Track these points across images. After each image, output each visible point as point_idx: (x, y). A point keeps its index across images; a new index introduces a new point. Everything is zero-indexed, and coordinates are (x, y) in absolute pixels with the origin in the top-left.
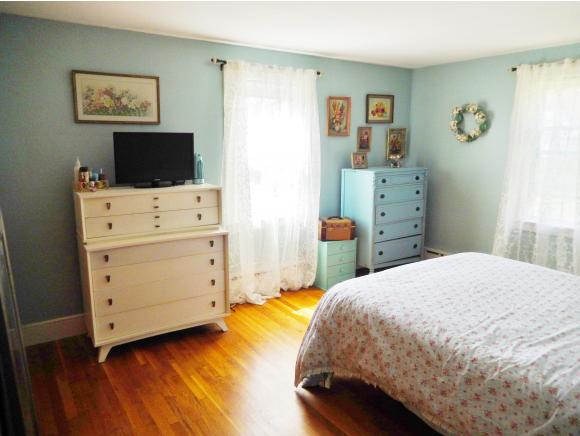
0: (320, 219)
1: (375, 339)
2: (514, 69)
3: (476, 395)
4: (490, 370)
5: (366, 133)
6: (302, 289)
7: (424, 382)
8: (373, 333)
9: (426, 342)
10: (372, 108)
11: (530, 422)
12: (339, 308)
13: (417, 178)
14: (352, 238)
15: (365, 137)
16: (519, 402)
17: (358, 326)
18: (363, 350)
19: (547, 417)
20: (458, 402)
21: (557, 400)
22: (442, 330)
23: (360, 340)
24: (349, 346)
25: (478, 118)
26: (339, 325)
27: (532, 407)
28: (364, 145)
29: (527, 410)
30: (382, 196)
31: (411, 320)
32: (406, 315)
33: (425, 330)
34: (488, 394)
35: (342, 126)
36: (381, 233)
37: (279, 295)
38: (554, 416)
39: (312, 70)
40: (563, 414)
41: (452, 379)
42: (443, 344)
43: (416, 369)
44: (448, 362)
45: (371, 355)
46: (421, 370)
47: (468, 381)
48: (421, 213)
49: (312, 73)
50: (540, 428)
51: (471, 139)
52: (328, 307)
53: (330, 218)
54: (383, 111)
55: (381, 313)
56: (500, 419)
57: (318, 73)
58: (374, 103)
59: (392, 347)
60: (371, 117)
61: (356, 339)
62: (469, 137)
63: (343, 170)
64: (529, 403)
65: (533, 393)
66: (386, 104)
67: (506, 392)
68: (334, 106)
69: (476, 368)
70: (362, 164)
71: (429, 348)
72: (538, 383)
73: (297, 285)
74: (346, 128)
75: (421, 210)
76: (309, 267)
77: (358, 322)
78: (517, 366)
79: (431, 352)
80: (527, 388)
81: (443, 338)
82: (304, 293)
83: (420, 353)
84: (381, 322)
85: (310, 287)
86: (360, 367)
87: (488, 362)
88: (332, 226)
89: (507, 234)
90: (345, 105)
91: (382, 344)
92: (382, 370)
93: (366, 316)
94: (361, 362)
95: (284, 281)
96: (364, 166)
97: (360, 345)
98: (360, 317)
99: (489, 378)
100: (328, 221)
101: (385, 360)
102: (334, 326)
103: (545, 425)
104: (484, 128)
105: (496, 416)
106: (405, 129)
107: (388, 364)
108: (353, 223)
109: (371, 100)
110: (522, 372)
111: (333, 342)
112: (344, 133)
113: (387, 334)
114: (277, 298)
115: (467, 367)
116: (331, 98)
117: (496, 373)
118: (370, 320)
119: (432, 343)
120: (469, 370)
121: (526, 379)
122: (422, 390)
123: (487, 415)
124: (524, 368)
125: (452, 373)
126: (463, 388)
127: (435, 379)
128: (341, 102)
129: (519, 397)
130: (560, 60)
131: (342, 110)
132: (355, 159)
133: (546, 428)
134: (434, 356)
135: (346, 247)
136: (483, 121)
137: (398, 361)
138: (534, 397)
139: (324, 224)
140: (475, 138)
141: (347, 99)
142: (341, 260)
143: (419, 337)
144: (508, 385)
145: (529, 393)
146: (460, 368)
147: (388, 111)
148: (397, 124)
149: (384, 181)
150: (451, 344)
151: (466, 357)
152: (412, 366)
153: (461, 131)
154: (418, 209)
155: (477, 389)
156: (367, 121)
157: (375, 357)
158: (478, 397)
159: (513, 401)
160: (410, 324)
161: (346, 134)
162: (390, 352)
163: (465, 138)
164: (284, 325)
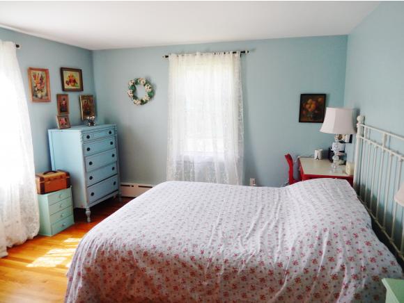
0: (37, 176)
1: (144, 270)
2: (167, 57)
3: (234, 285)
4: (239, 264)
5: (64, 100)
6: (28, 241)
7: (193, 290)
8: (141, 265)
9: (187, 259)
10: (66, 79)
11: (272, 290)
12: (101, 253)
13: (110, 133)
14: (68, 187)
15: (64, 102)
16: (262, 280)
17: (124, 264)
18: (132, 282)
19: (281, 283)
20: (221, 295)
21: (284, 270)
22: (195, 246)
23: (128, 274)
24: (118, 282)
25: (147, 88)
26: (104, 267)
27: (271, 280)
28: (63, 109)
29: (268, 283)
30: (88, 149)
31: (169, 244)
32: (164, 242)
33: (183, 250)
34: (241, 282)
35: (44, 93)
36: (91, 178)
37: (6, 254)
38: (286, 281)
39: (11, 43)
40: (291, 278)
41: (213, 280)
42: (200, 256)
43: (184, 282)
44: (208, 268)
45: (142, 284)
46: (188, 282)
47: (226, 277)
48: (115, 158)
49: (12, 45)
50: (279, 292)
51: (143, 102)
52: (89, 255)
53: (45, 174)
54: (75, 81)
55: (143, 246)
56: (253, 296)
57: (17, 46)
58: (67, 75)
59: (160, 271)
60: (66, 87)
61: (124, 274)
62: (142, 101)
63: (49, 131)
64: (269, 278)
65: (270, 271)
66: (76, 76)
67: (253, 276)
68: (35, 76)
69: (229, 267)
70: (66, 125)
71: (191, 263)
72: (270, 263)
73: (22, 239)
74: (47, 95)
75: (115, 156)
76: (31, 219)
77: (123, 260)
78: (254, 256)
79: (193, 265)
80: (265, 268)
81: (198, 252)
82: (31, 245)
83: (185, 269)
84: (146, 254)
85: (35, 237)
86: (132, 296)
87: (236, 259)
88: (49, 179)
89: (175, 165)
90: (44, 75)
91: (151, 271)
92: (154, 292)
93: (130, 253)
94: (132, 292)
95: (8, 239)
96: (67, 126)
97: (129, 279)
98: (125, 255)
99: (240, 270)
100: (45, 176)
101: (156, 283)
102: (99, 269)
103: (282, 289)
104: (151, 95)
105: (249, 295)
106: (92, 96)
107: (159, 287)
108: (68, 174)
109: (64, 72)
110: (258, 259)
111: (101, 283)
112: (46, 99)
113: (153, 262)
114: (5, 257)
115: (223, 268)
116: (31, 69)
117: (244, 266)
118: (135, 255)
119: (192, 258)
120: (225, 269)
121: (262, 263)
122: (193, 296)
123: (243, 296)
124: (257, 256)
125: (212, 275)
126: (223, 284)
127: (201, 285)
128: (40, 73)
129: (262, 277)
130: (194, 53)
131: (42, 79)
132: (60, 121)
133: (283, 291)
134: (196, 267)
135: (63, 195)
136: (150, 90)
137: (168, 280)
138: (271, 273)
139: (42, 179)
140: (146, 102)
141: (46, 71)
142: (61, 207)
143: (181, 257)
144: (253, 271)
145: (267, 272)
146: (218, 270)
147: (78, 81)
148: (86, 92)
149: (88, 137)
150: (206, 255)
151: (220, 261)
152: (180, 281)
153: (135, 97)
154: (113, 156)
155: (233, 281)
156: (63, 89)
157: (146, 283)
158: (235, 287)
159: (259, 280)
160: (170, 248)
161: (48, 100)
162: (159, 276)
163: (140, 102)
164: (24, 281)
